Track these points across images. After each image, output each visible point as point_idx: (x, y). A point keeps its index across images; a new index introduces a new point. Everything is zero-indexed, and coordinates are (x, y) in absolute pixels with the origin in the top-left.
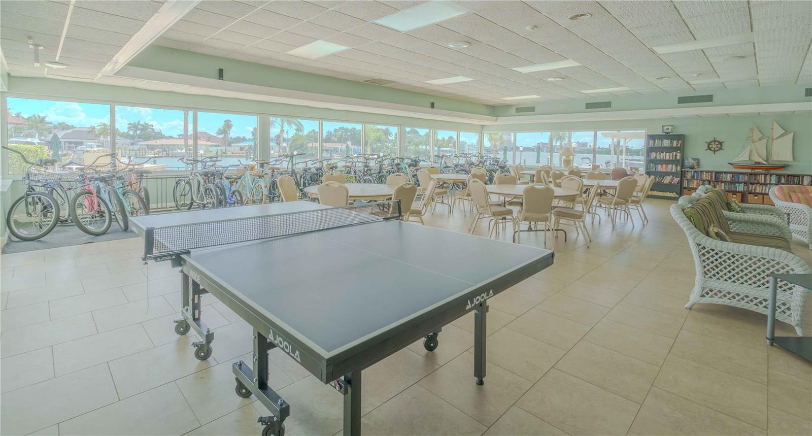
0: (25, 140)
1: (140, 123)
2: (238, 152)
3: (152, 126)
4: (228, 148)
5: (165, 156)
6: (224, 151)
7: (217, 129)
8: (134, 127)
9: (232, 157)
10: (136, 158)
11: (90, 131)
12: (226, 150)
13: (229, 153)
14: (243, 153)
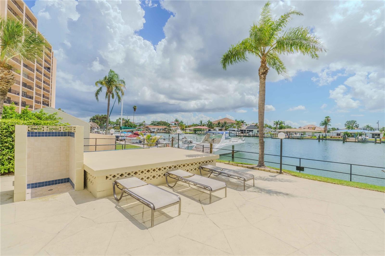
0: (232, 129)
1: (279, 121)
2: (335, 137)
3: (284, 122)
4: (327, 134)
5: (287, 138)
6: (325, 136)
7: (320, 122)
8: (276, 123)
9: (330, 140)
10: (272, 138)
11: (255, 125)
12: (326, 135)
13: (328, 137)
14: (340, 138)
